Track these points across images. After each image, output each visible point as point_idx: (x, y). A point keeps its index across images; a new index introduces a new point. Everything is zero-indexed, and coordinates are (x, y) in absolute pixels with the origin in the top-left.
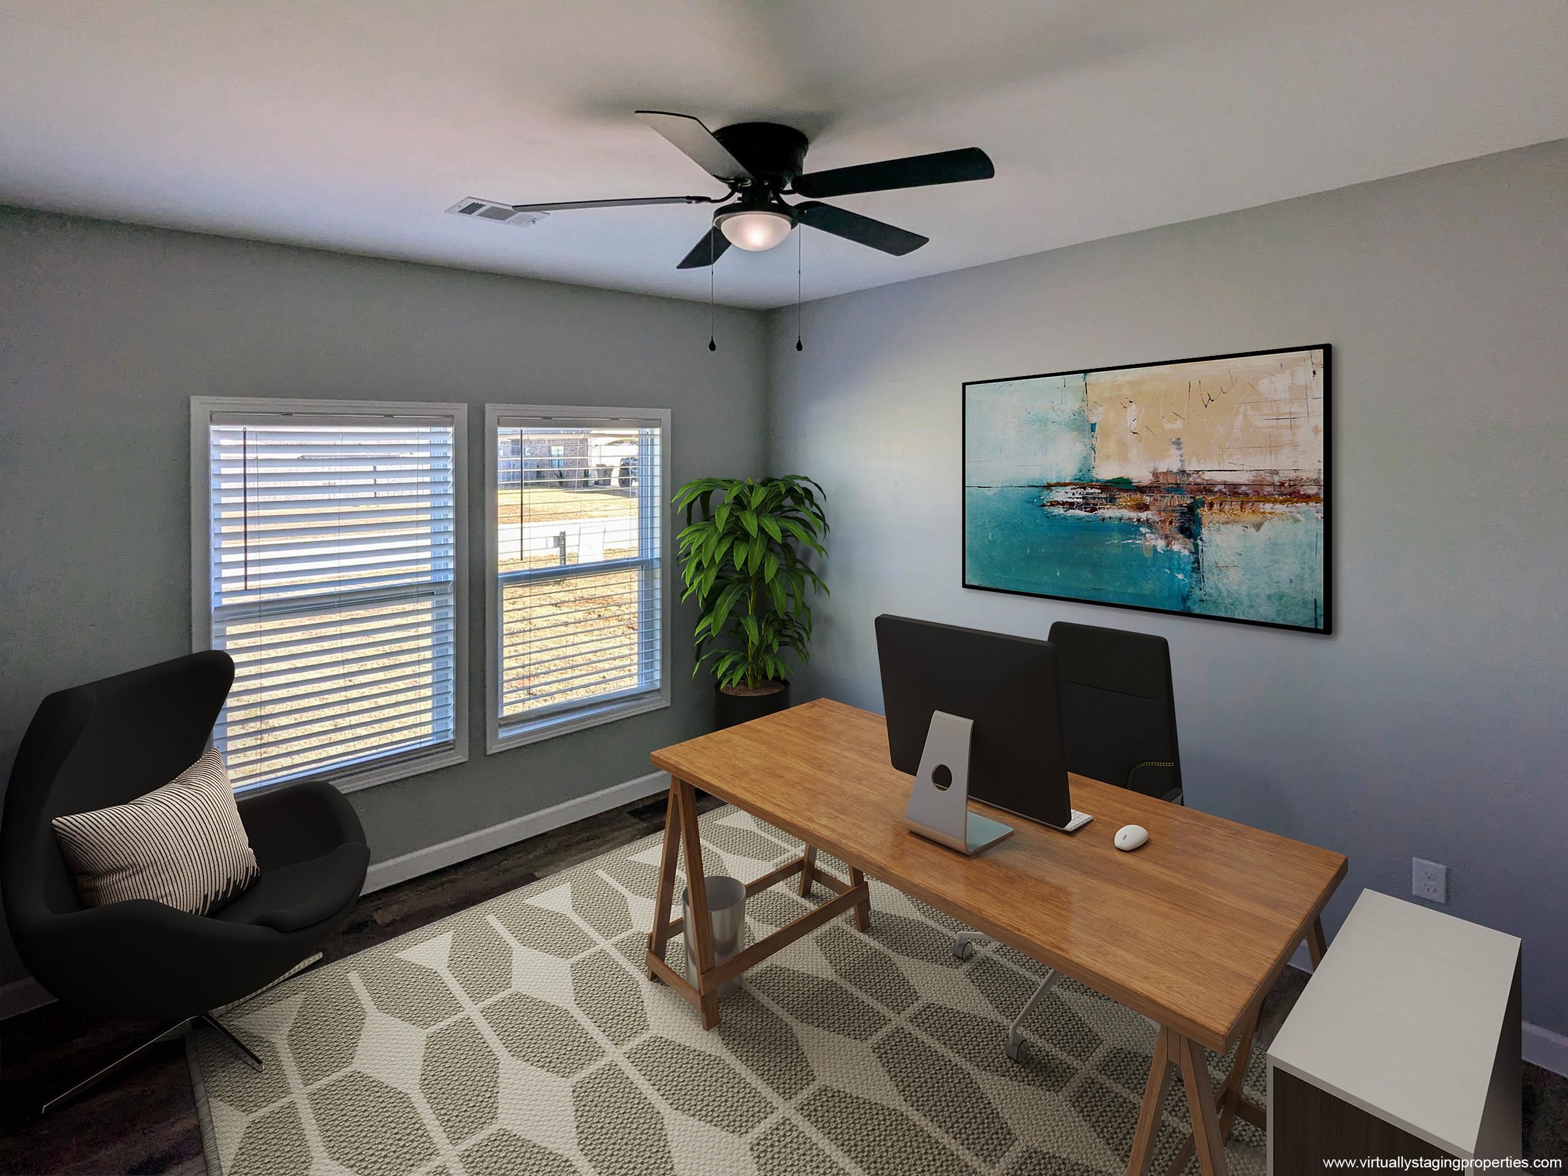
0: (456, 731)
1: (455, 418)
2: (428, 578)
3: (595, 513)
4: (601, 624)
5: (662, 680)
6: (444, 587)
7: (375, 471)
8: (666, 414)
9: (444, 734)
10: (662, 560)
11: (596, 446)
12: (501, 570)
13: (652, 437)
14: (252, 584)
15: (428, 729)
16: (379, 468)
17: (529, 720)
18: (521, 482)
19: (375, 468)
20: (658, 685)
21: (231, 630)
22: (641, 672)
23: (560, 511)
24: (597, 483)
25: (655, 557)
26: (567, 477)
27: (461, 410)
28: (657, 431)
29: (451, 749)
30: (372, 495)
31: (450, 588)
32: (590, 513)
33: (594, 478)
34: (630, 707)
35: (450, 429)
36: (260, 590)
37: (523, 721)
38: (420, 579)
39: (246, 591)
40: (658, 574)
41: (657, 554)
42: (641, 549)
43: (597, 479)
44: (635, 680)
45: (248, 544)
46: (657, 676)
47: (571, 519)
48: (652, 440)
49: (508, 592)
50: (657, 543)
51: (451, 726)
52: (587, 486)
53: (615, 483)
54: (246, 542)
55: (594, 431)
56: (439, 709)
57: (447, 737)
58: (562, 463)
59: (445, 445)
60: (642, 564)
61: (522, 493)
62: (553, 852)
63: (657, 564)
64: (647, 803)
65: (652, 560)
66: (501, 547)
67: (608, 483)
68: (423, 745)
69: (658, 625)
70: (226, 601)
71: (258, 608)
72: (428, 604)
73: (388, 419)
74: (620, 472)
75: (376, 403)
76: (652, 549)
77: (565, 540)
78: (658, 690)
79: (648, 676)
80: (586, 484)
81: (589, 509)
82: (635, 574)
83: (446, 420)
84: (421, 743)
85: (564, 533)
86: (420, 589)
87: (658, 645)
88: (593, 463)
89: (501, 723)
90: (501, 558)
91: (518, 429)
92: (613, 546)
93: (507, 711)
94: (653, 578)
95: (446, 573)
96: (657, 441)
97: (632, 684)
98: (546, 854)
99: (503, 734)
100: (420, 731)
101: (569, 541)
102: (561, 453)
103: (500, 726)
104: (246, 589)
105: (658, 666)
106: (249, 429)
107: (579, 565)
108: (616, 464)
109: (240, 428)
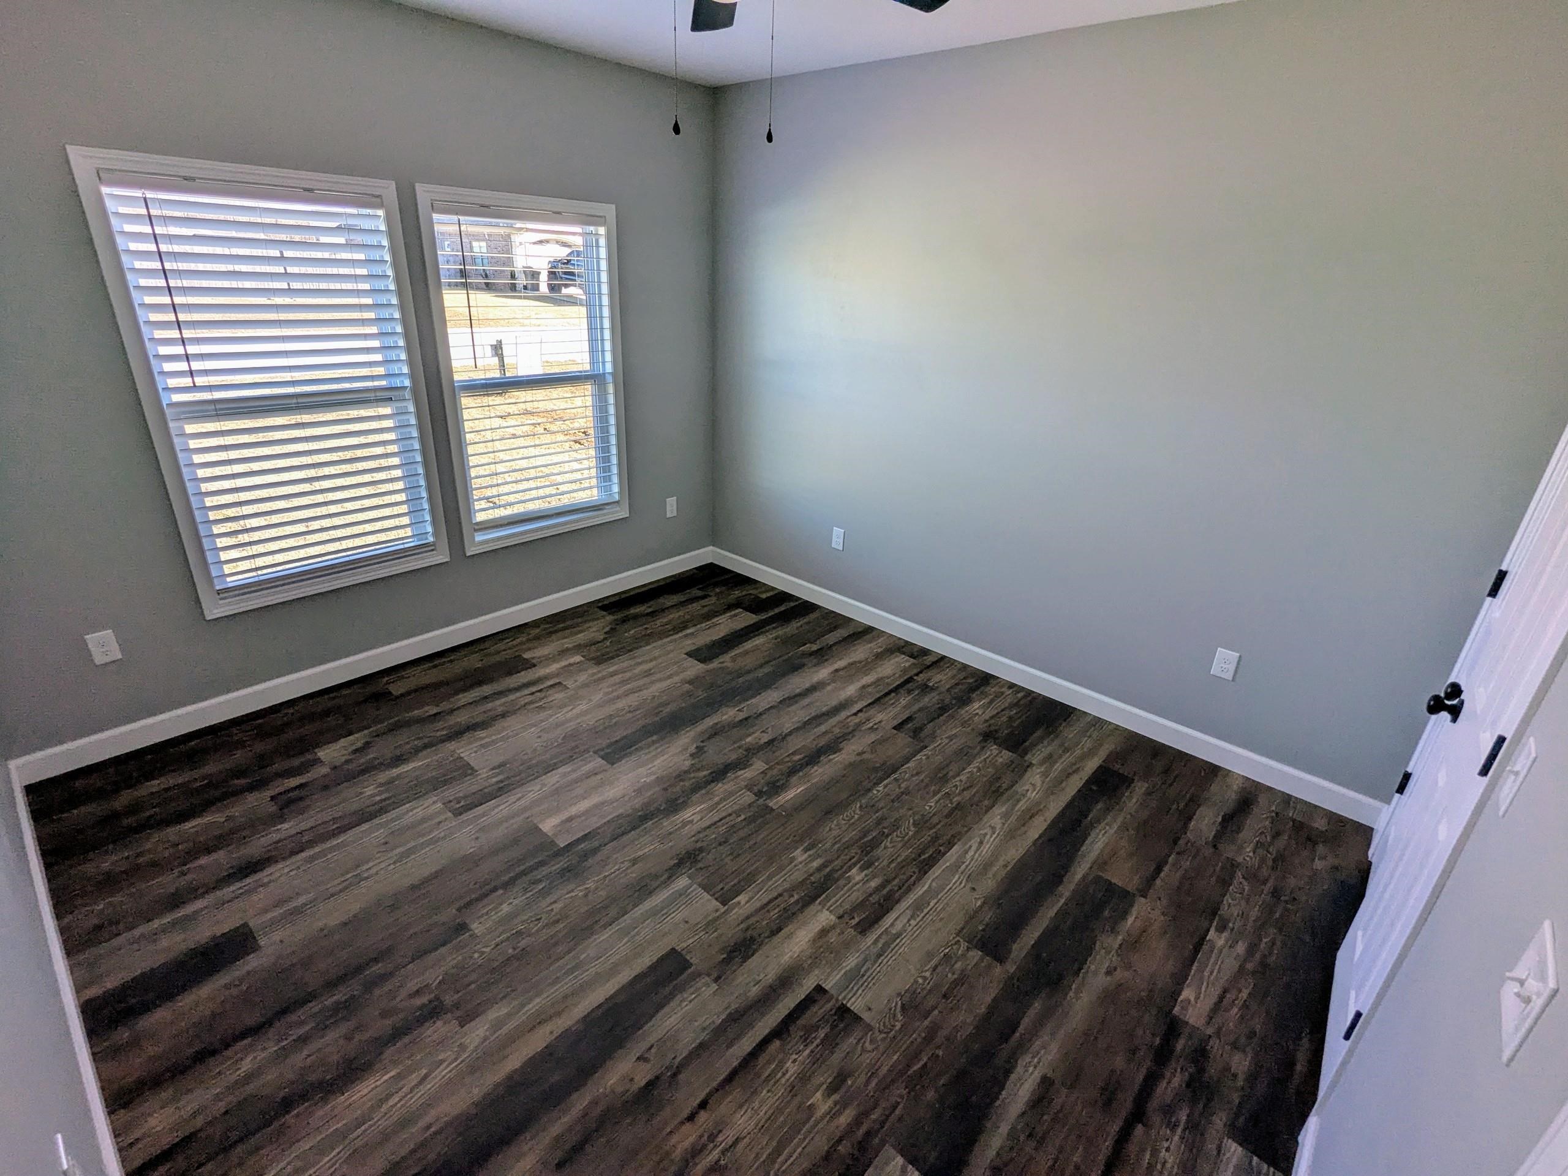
0: (436, 534)
1: (384, 198)
2: (383, 383)
3: (527, 322)
4: (548, 438)
5: (621, 493)
6: (401, 393)
7: (282, 257)
8: (610, 211)
9: (424, 536)
10: (614, 374)
11: (521, 244)
12: (456, 377)
13: (597, 237)
14: (200, 381)
15: (408, 532)
16: (287, 254)
17: (501, 526)
18: (464, 280)
19: (281, 253)
20: (617, 497)
21: (190, 429)
22: (600, 485)
23: (491, 317)
24: (525, 288)
25: (607, 371)
26: (494, 278)
27: (389, 189)
28: (602, 230)
29: (433, 550)
30: (284, 286)
31: (408, 394)
32: (521, 321)
33: (521, 281)
34: (589, 518)
35: (380, 212)
36: (210, 388)
37: (496, 527)
38: (376, 383)
39: (195, 388)
40: (611, 389)
41: (609, 368)
42: (593, 362)
43: (525, 283)
44: (595, 491)
45: (184, 336)
46: (616, 489)
47: (503, 326)
48: (597, 241)
49: (466, 401)
50: (608, 357)
51: (430, 529)
52: (515, 290)
53: (544, 288)
54: (181, 333)
55: (519, 225)
56: (416, 514)
57: (427, 539)
58: (485, 261)
59: (377, 231)
60: (593, 378)
61: (468, 294)
62: (537, 638)
63: (609, 379)
64: (613, 599)
65: (604, 374)
66: (454, 353)
67: (536, 288)
68: (407, 546)
69: (613, 440)
70: (177, 398)
71: (213, 407)
72: (387, 411)
73: (308, 194)
74: (548, 276)
75: (292, 173)
76: (604, 363)
77: (501, 348)
78: (617, 502)
79: (608, 489)
80: (513, 288)
81: (521, 316)
82: (588, 388)
83: (372, 200)
84: (403, 544)
85: (501, 342)
86: (378, 394)
87: (614, 460)
88: (520, 263)
89: (476, 527)
90: (455, 364)
91: (455, 218)
92: (551, 358)
93: (480, 517)
94: (606, 393)
95: (402, 378)
96: (602, 242)
97: (590, 495)
98: (529, 640)
99: (479, 537)
100: (401, 533)
101: (507, 351)
102: (484, 250)
103: (476, 530)
104: (195, 386)
105: (615, 479)
106: (150, 195)
107: (518, 377)
108: (542, 266)
109: (138, 193)
